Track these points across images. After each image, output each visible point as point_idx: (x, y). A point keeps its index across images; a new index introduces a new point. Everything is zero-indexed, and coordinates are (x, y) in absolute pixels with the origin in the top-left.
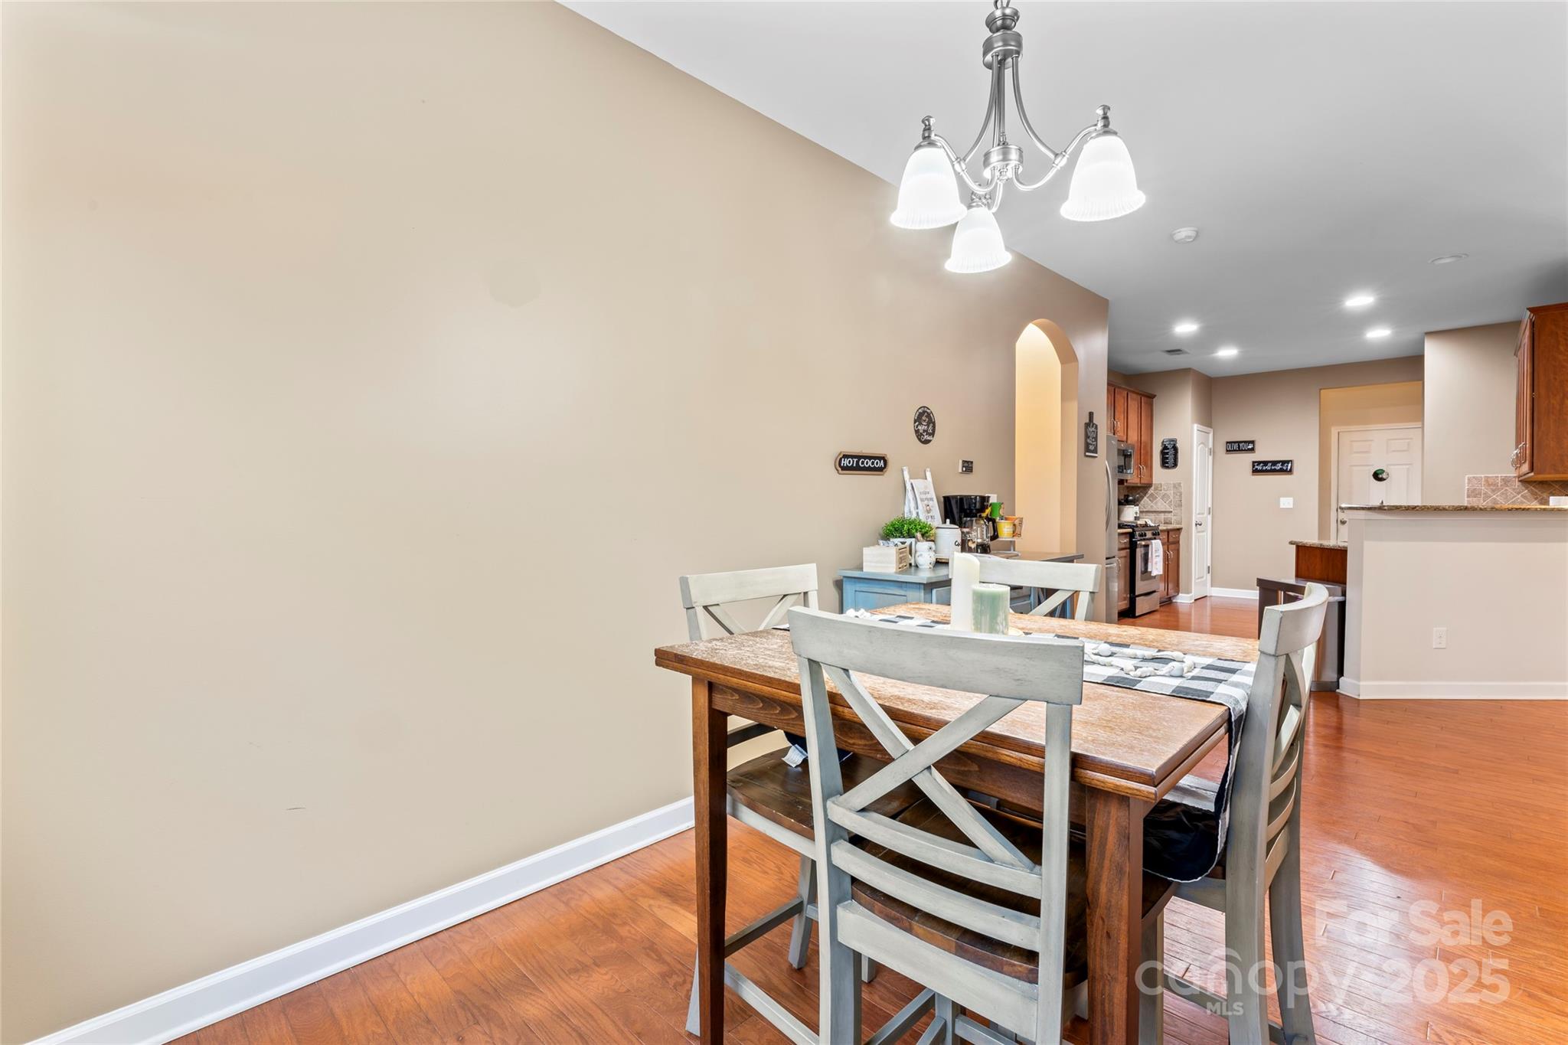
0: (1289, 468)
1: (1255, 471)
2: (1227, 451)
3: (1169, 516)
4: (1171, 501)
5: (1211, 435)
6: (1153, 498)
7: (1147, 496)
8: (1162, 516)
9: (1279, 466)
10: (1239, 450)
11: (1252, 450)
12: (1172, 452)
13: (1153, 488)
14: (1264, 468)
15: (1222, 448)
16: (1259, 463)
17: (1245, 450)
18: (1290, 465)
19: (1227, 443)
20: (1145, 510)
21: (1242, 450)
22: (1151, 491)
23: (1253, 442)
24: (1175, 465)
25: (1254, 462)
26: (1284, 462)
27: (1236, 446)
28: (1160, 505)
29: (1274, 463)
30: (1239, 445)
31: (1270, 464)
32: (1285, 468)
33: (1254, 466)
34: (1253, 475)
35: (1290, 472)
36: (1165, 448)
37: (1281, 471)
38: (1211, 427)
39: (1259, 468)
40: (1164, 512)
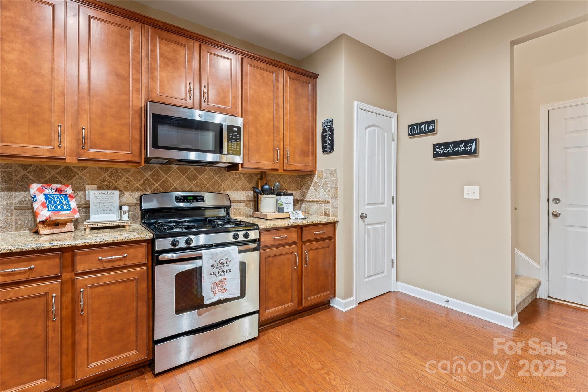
0: (473, 148)
1: (436, 155)
2: (409, 135)
3: (328, 206)
4: (329, 191)
5: (394, 121)
6: (317, 187)
7: (313, 184)
8: (323, 206)
9: (461, 148)
10: (421, 133)
11: (433, 130)
12: (328, 134)
13: (316, 176)
14: (446, 151)
15: (404, 131)
16: (440, 145)
17: (426, 132)
18: (474, 145)
19: (409, 126)
20: (311, 199)
21: (424, 133)
22: (315, 179)
23: (433, 122)
24: (332, 149)
25: (435, 145)
26: (467, 142)
27: (417, 129)
28: (322, 195)
29: (456, 144)
30: (420, 128)
31: (451, 146)
32: (468, 149)
33: (434, 150)
34: (435, 160)
35: (474, 153)
36: (324, 131)
37: (465, 153)
38: (395, 111)
39: (440, 151)
40: (324, 202)
